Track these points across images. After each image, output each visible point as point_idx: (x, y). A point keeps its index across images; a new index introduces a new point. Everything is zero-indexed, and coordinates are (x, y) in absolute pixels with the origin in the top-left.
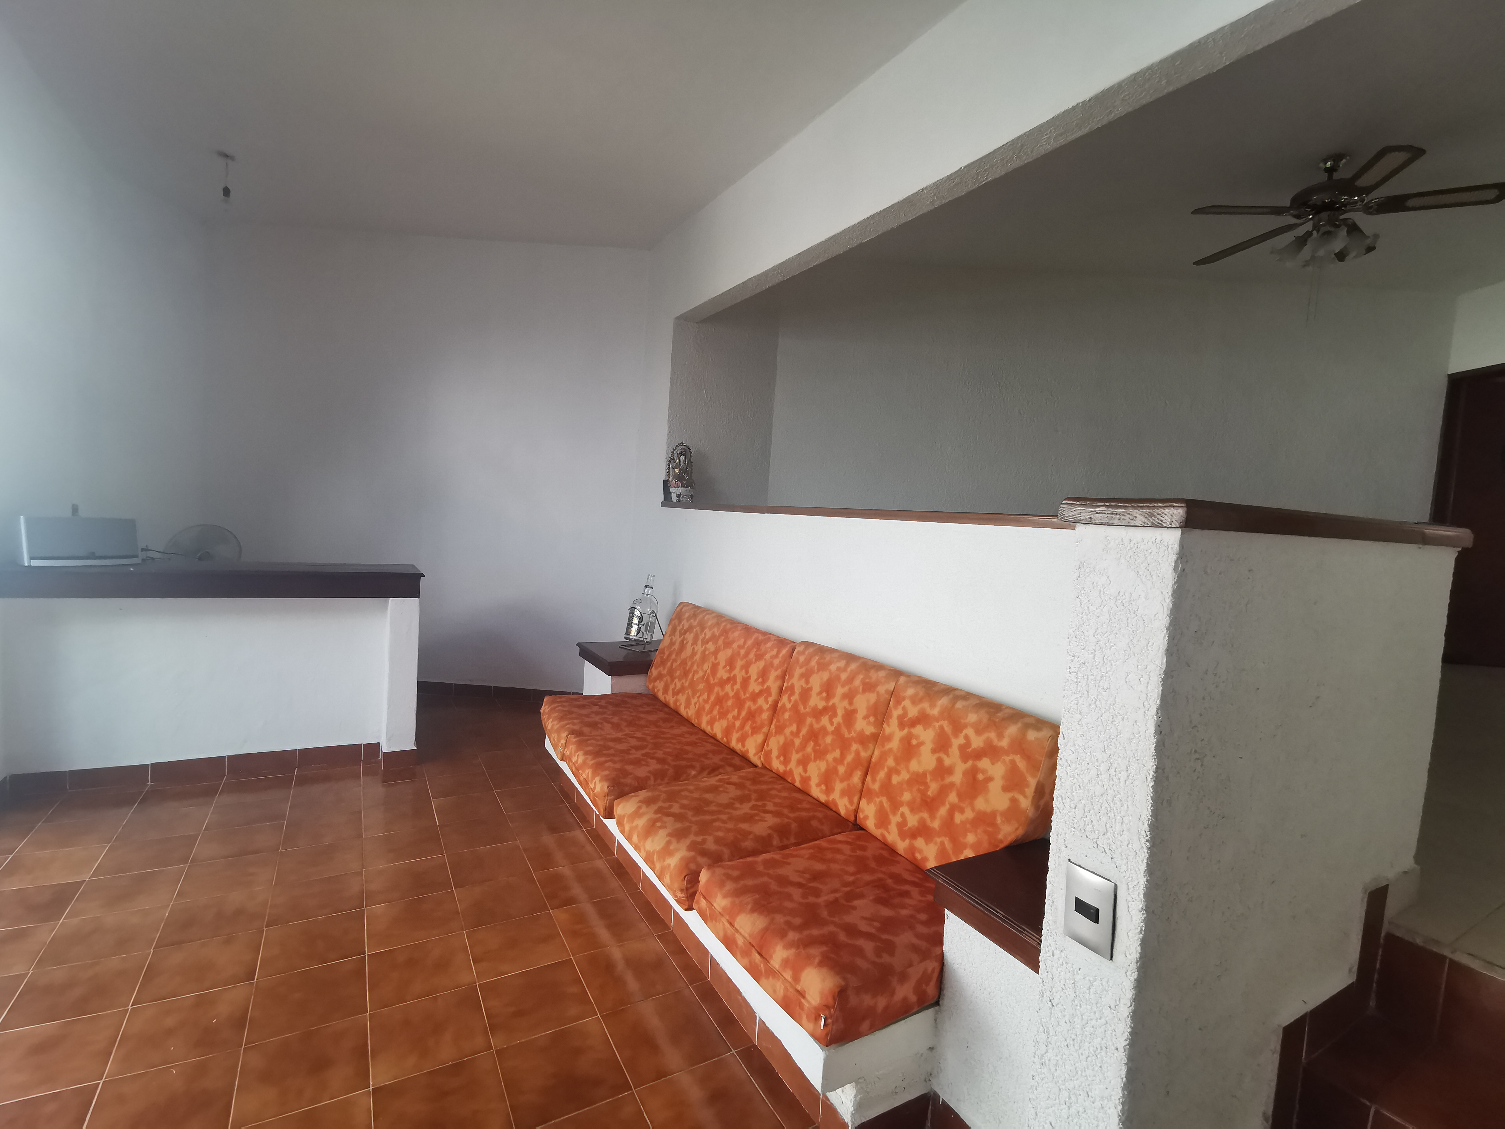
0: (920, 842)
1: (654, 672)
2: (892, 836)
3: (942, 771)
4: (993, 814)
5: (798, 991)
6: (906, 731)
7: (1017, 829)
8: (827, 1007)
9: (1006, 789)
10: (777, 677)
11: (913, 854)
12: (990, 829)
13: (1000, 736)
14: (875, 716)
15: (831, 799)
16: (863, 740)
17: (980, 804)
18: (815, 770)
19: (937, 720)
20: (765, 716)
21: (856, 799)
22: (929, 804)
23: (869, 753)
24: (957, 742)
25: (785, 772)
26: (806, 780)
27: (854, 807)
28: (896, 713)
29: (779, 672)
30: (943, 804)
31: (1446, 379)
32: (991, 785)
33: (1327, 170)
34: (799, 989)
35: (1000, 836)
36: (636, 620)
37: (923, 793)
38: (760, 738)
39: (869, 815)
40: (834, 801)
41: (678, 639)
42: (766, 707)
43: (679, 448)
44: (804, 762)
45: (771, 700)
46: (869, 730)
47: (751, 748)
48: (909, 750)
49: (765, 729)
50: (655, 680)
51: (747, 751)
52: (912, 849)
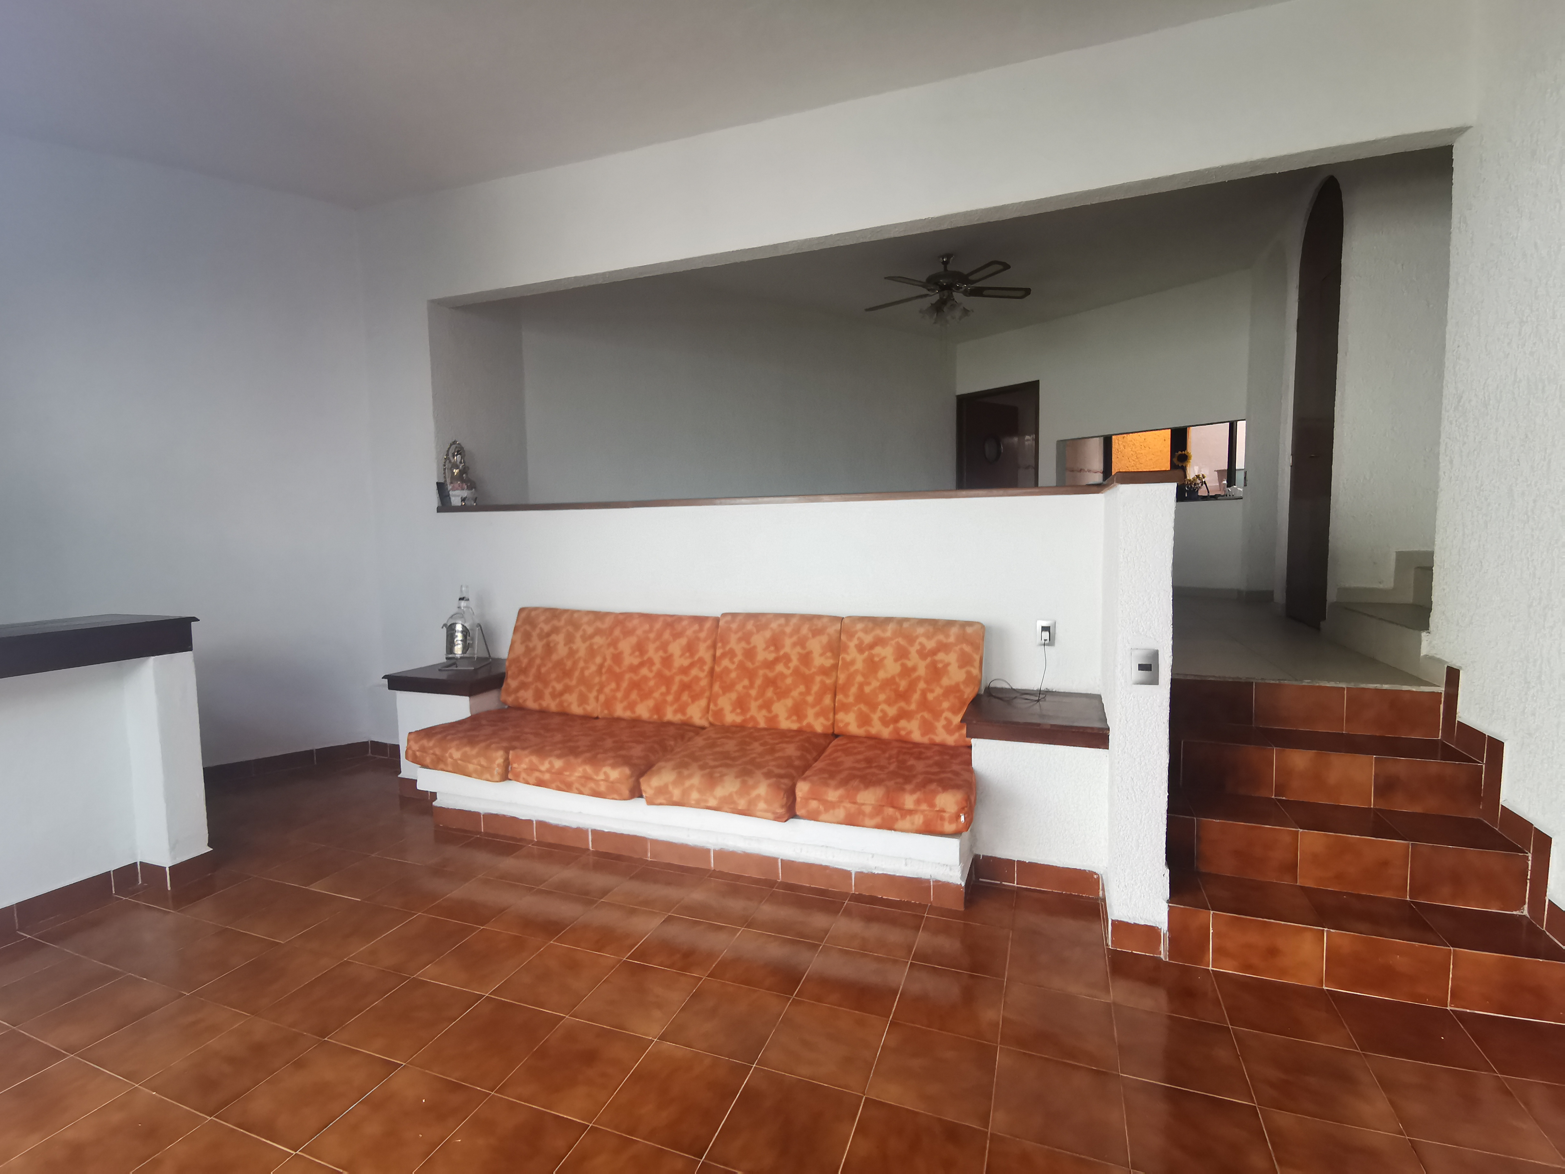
0: (903, 723)
1: (512, 683)
2: (877, 728)
3: (906, 671)
4: (957, 685)
5: (938, 811)
6: (866, 653)
7: (974, 688)
8: (963, 808)
9: (961, 667)
10: (708, 648)
11: (898, 733)
12: (958, 695)
13: (947, 636)
14: (832, 651)
15: (805, 723)
16: (825, 671)
17: (946, 682)
18: (781, 709)
19: (891, 639)
20: (704, 683)
21: (831, 716)
22: (904, 696)
23: (833, 679)
24: (913, 650)
25: (744, 721)
26: (773, 719)
27: (831, 722)
28: (852, 644)
29: (709, 642)
30: (915, 691)
31: (956, 398)
32: (950, 668)
33: (944, 263)
34: (938, 809)
35: (966, 696)
36: (459, 637)
37: (896, 691)
38: (703, 702)
39: (849, 722)
40: (809, 725)
41: (538, 645)
42: (702, 675)
43: (454, 446)
44: (767, 705)
45: (707, 668)
46: (829, 663)
47: (696, 714)
48: (873, 665)
49: (707, 694)
50: (517, 690)
51: (691, 717)
52: (897, 731)
